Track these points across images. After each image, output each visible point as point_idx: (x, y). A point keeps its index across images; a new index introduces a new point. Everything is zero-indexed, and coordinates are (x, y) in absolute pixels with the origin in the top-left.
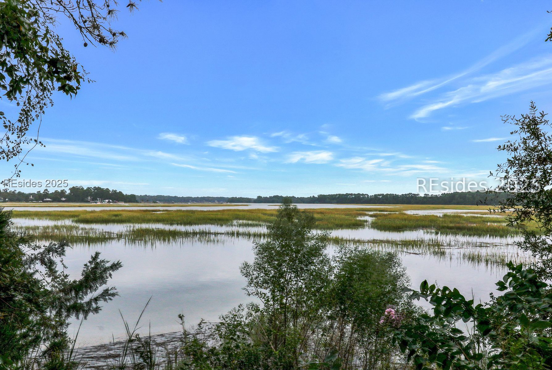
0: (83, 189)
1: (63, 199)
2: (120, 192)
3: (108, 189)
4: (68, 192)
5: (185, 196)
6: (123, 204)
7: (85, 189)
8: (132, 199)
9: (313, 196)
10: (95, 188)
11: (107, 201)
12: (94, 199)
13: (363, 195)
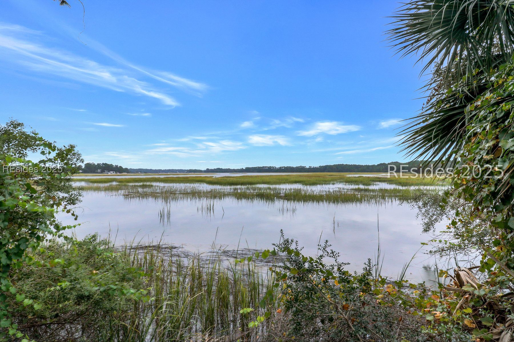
0: (94, 164)
1: (81, 171)
2: (120, 166)
3: (112, 164)
9: (242, 168)
10: (103, 164)
11: (112, 172)
13: (273, 167)
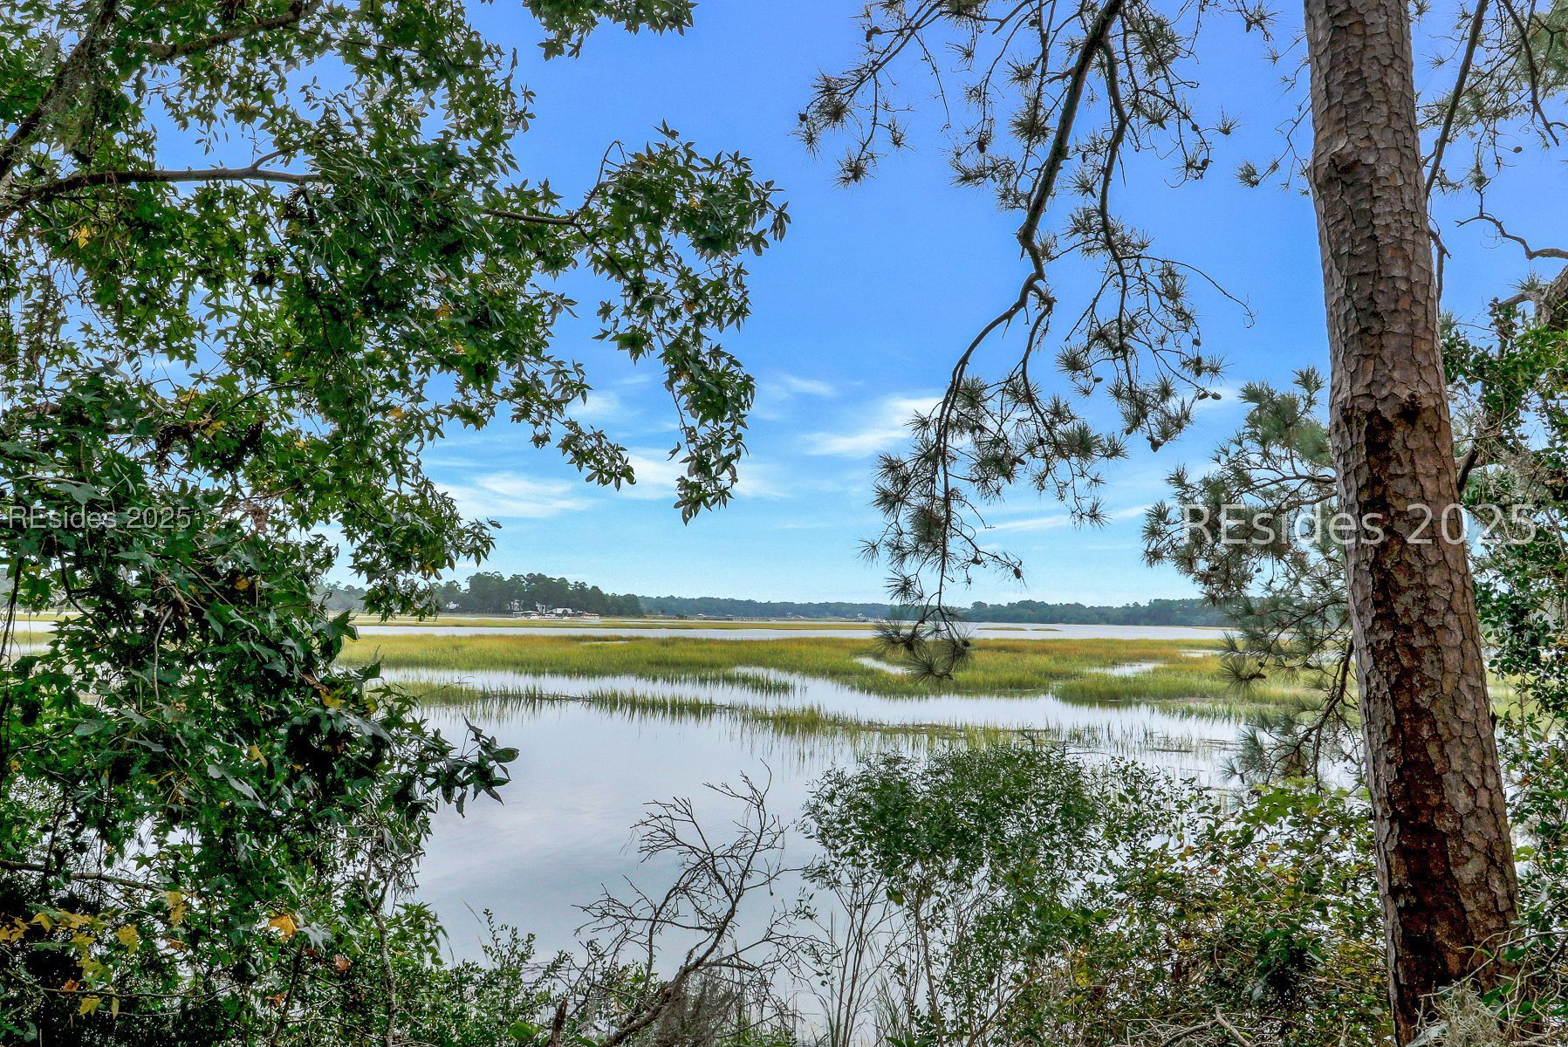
0: (500, 579)
1: (452, 606)
2: (595, 588)
3: (563, 580)
4: (465, 586)
5: (776, 599)
6: (596, 620)
7: (507, 578)
8: (628, 607)
9: (1136, 604)
10: (532, 578)
11: (560, 611)
12: (528, 606)
